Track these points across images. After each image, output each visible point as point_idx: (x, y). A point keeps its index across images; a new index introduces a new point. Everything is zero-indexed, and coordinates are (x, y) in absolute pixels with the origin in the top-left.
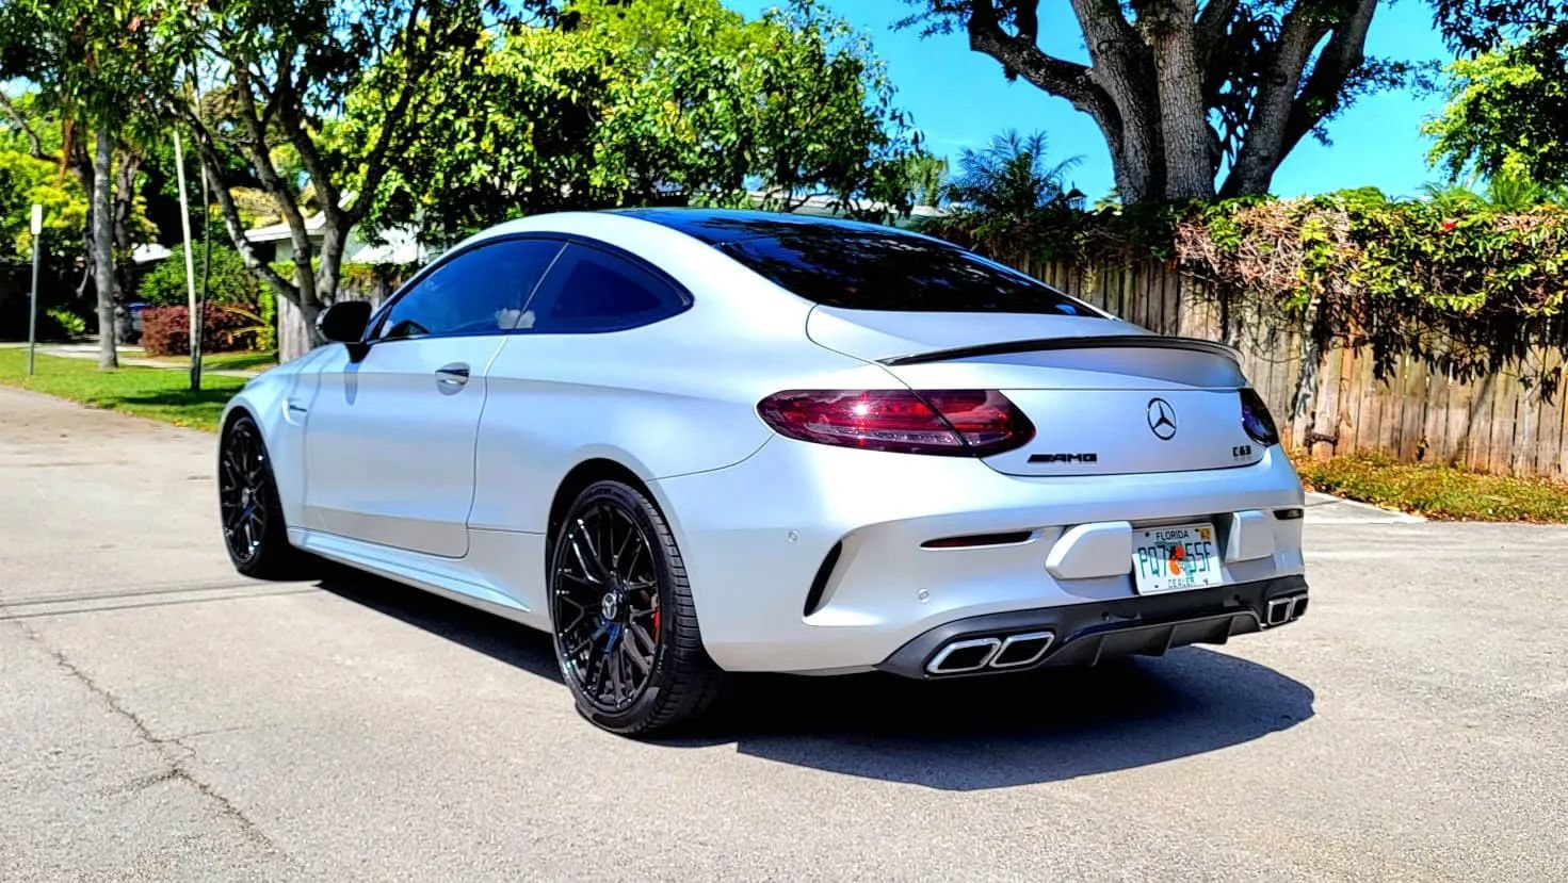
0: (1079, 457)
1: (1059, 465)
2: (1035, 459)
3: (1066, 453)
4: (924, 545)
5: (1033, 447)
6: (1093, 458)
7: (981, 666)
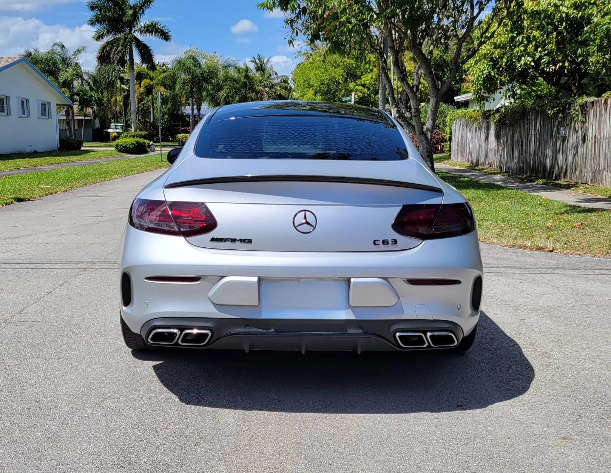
0: (241, 240)
1: (228, 244)
2: (213, 240)
3: (233, 238)
4: (147, 278)
5: (214, 234)
6: (250, 241)
7: (173, 343)
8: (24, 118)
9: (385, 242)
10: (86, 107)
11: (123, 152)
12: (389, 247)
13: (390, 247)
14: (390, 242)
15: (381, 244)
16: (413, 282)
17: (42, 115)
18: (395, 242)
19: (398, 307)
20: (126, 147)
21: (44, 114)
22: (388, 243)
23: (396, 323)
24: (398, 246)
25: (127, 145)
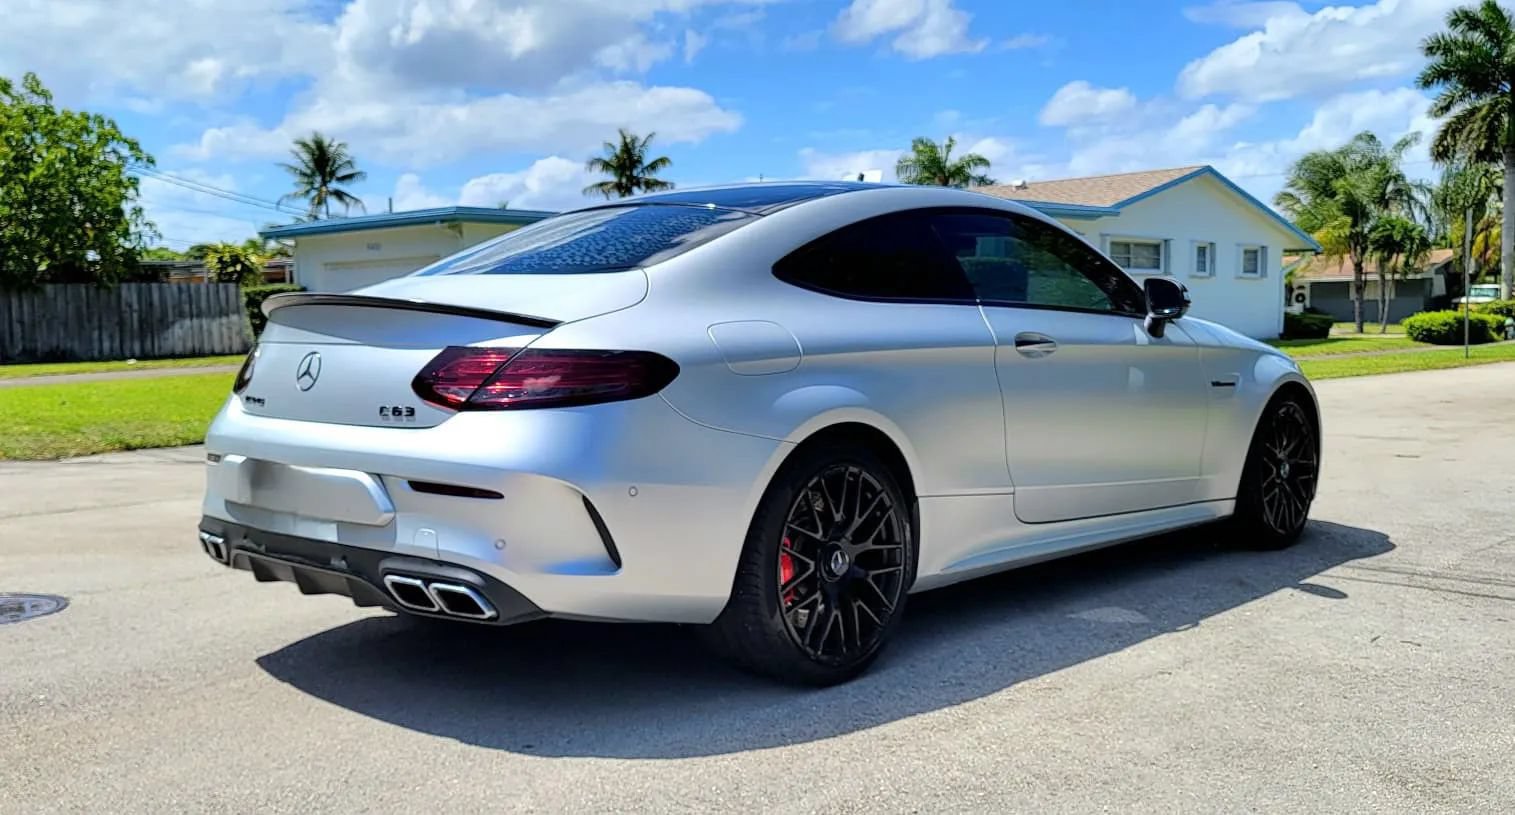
8: (1202, 278)
9: (396, 411)
10: (1398, 254)
11: (1422, 340)
12: (402, 420)
13: (404, 420)
14: (404, 413)
15: (390, 413)
16: (419, 486)
17: (1246, 271)
18: (411, 412)
19: (390, 528)
20: (1429, 330)
21: (1251, 268)
22: (400, 413)
23: (388, 557)
24: (415, 420)
25: (1432, 325)
